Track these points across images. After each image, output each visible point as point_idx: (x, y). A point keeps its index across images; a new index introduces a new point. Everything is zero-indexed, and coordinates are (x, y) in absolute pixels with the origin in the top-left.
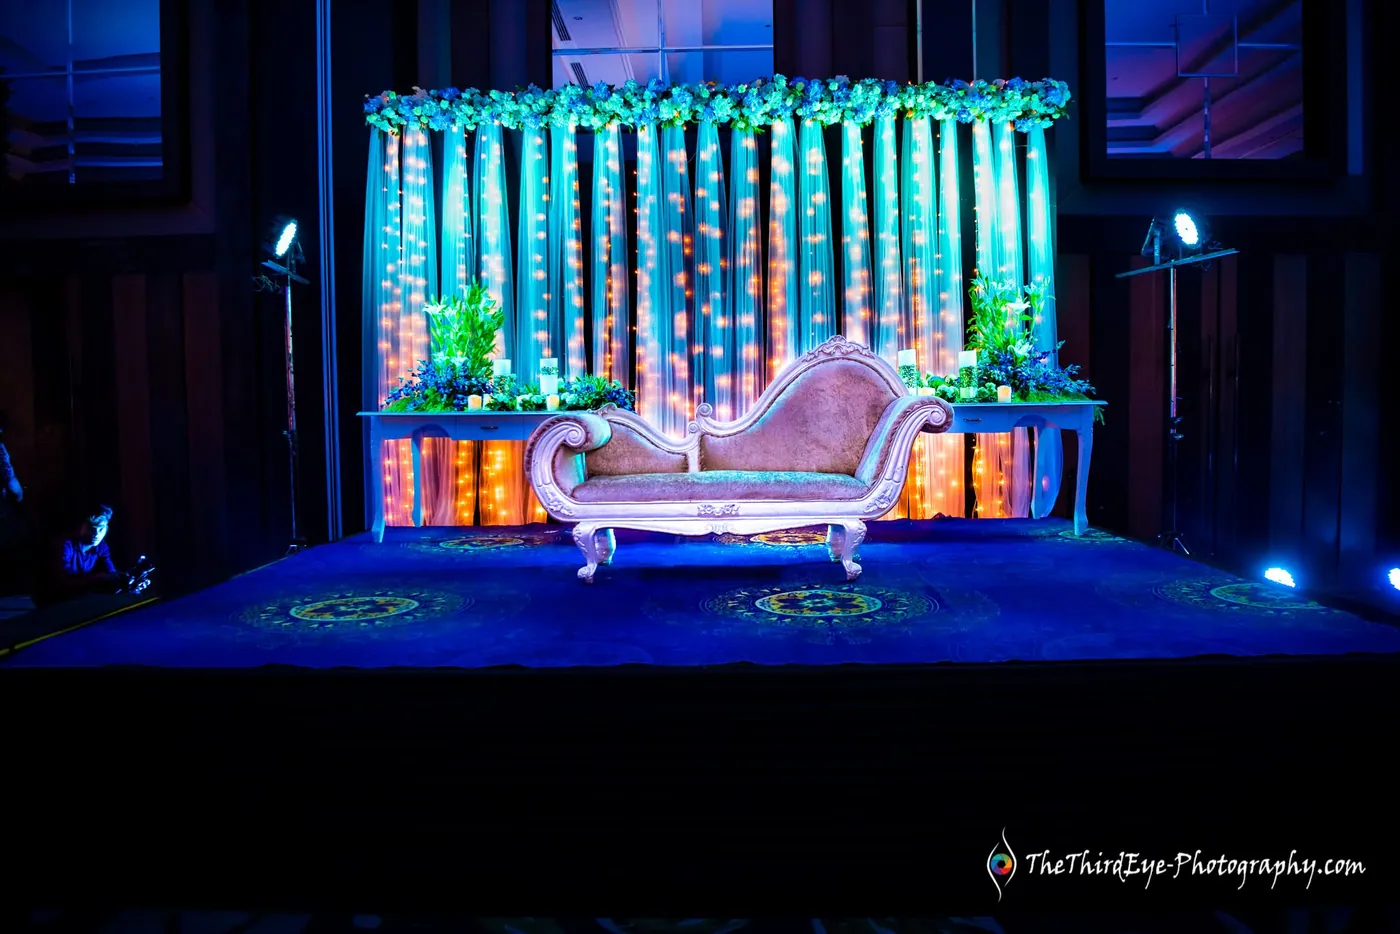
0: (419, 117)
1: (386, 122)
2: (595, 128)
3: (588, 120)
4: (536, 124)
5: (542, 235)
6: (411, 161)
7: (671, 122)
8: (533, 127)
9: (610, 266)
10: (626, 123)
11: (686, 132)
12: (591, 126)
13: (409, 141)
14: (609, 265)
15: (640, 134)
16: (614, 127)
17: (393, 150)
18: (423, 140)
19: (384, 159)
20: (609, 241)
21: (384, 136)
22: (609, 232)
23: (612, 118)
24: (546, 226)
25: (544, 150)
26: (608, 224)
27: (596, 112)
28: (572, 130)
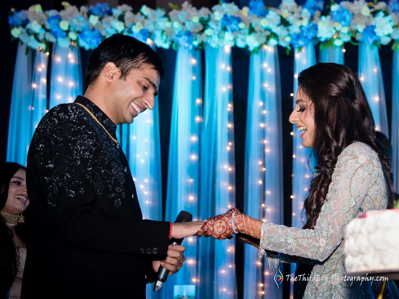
0: (67, 32)
1: (32, 38)
2: (251, 49)
3: (244, 40)
4: (190, 42)
5: (194, 157)
6: (59, 79)
7: (329, 42)
8: (187, 45)
9: (264, 190)
10: (283, 44)
11: (345, 54)
12: (247, 47)
13: (58, 59)
14: (263, 188)
15: (297, 56)
16: (270, 49)
17: (42, 68)
18: (72, 58)
19: (32, 76)
20: (264, 165)
21: (32, 53)
22: (263, 156)
23: (268, 38)
24: (198, 148)
25: (198, 71)
26: (263, 147)
27: (252, 30)
28: (227, 50)
